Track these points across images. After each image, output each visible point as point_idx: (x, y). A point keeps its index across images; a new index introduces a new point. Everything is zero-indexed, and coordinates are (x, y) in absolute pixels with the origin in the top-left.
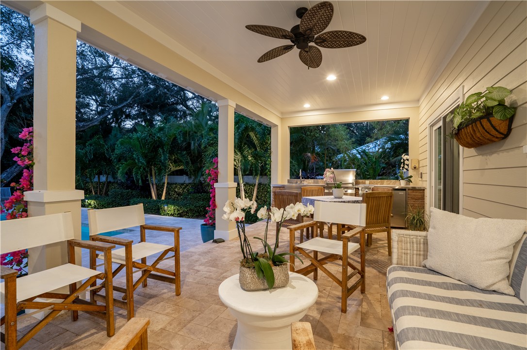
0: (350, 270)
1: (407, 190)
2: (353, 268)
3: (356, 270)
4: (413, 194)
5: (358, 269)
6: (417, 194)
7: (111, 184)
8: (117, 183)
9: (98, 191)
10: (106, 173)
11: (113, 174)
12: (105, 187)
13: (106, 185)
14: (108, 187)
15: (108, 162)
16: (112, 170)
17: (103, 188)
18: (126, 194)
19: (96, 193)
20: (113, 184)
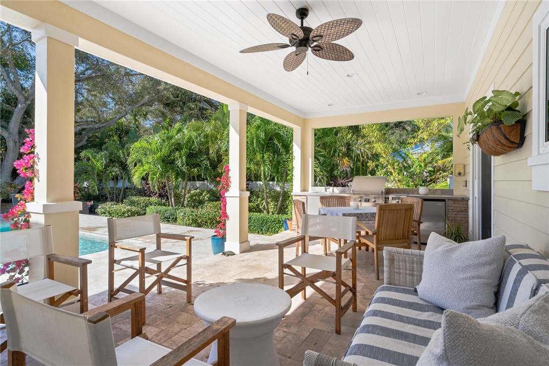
0: (343, 288)
1: (447, 200)
2: (346, 285)
3: (347, 287)
4: (455, 205)
5: (349, 287)
6: (459, 205)
7: (128, 190)
8: (134, 189)
9: (115, 197)
10: (122, 179)
11: (130, 180)
12: (121, 194)
13: (122, 191)
14: (125, 193)
15: (124, 167)
16: (128, 175)
17: (119, 195)
18: (142, 201)
19: (112, 200)
20: (131, 190)
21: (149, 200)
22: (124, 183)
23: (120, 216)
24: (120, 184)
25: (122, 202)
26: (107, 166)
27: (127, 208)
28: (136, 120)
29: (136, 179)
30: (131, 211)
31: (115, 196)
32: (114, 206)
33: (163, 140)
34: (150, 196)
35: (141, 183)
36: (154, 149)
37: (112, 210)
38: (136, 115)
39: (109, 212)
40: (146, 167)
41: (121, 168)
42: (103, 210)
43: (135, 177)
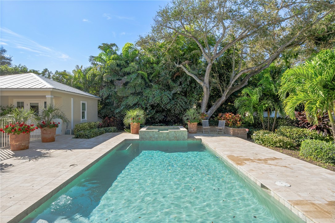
7: (280, 120)
8: (286, 119)
9: (268, 126)
10: (274, 110)
11: (281, 111)
12: (274, 123)
13: (275, 120)
14: (277, 122)
15: (276, 99)
16: (280, 106)
17: (272, 123)
18: (295, 132)
19: (266, 128)
20: (283, 120)
21: (303, 131)
22: (276, 114)
23: (272, 144)
24: (273, 115)
25: (274, 131)
26: (261, 99)
27: (279, 138)
28: (287, 62)
29: (289, 110)
30: (283, 141)
31: (268, 124)
32: (267, 135)
33: (325, 61)
34: (304, 127)
35: (294, 114)
36: (312, 74)
37: (264, 139)
38: (287, 58)
39: (262, 140)
40: (301, 95)
41: (273, 100)
42: (257, 137)
43: (287, 108)
